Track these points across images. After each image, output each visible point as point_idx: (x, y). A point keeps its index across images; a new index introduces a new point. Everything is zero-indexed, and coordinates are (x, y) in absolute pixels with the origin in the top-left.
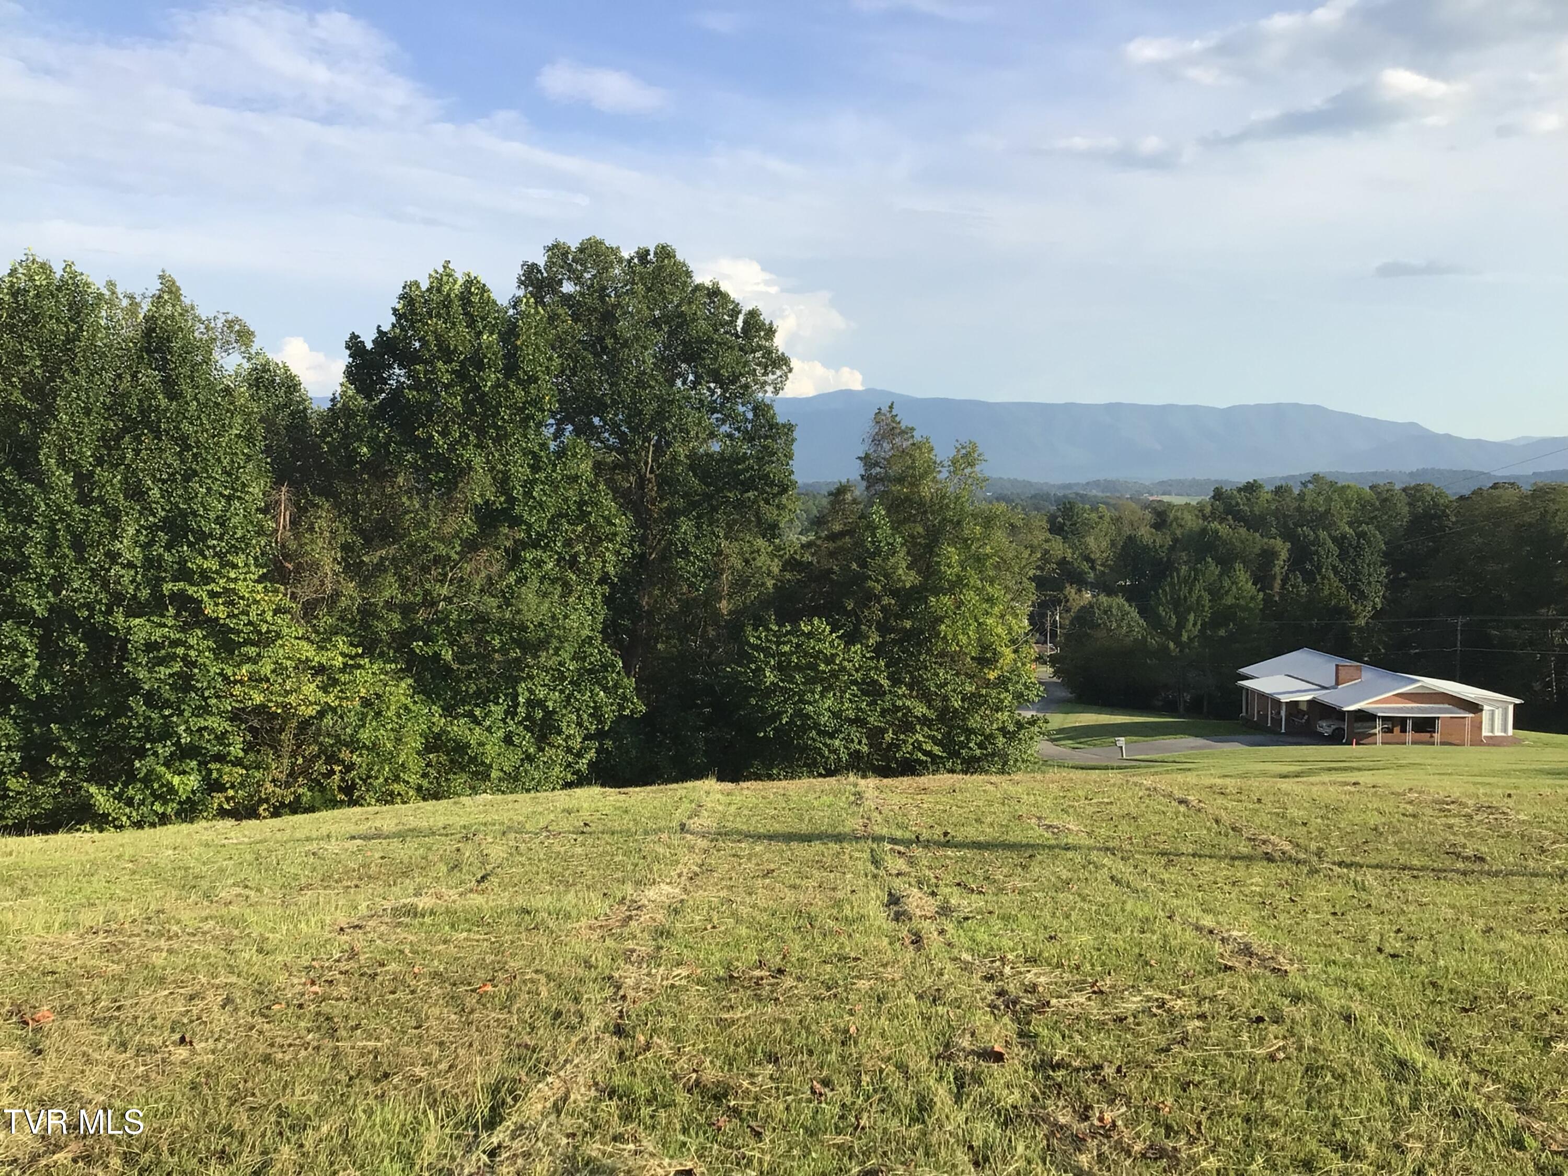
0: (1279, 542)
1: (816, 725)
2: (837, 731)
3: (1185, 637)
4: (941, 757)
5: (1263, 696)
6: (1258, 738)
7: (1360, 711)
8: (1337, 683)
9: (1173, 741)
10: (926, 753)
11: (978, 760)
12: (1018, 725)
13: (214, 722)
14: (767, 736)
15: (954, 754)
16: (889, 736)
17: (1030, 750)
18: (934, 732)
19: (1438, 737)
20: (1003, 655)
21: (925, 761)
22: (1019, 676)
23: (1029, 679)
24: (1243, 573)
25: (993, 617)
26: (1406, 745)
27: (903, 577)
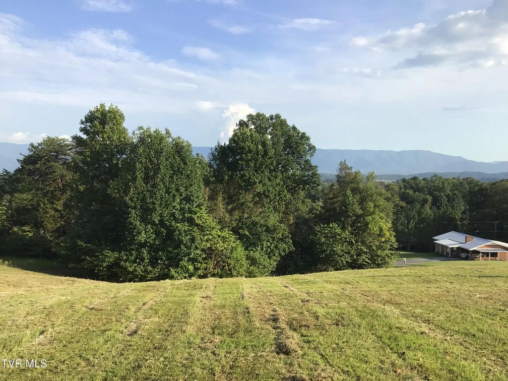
0: (428, 196)
1: (337, 253)
2: (343, 255)
3: (410, 227)
4: (370, 263)
5: (443, 246)
6: (443, 258)
7: (474, 250)
8: (466, 242)
9: (417, 259)
10: (366, 262)
11: (381, 264)
12: (392, 254)
13: (199, 252)
14: (323, 257)
15: (374, 263)
16: (355, 257)
17: (394, 261)
18: (367, 256)
19: (498, 258)
20: (386, 234)
21: (366, 265)
22: (391, 240)
23: (393, 241)
24: (427, 207)
25: (382, 223)
26: (490, 261)
27: (358, 211)
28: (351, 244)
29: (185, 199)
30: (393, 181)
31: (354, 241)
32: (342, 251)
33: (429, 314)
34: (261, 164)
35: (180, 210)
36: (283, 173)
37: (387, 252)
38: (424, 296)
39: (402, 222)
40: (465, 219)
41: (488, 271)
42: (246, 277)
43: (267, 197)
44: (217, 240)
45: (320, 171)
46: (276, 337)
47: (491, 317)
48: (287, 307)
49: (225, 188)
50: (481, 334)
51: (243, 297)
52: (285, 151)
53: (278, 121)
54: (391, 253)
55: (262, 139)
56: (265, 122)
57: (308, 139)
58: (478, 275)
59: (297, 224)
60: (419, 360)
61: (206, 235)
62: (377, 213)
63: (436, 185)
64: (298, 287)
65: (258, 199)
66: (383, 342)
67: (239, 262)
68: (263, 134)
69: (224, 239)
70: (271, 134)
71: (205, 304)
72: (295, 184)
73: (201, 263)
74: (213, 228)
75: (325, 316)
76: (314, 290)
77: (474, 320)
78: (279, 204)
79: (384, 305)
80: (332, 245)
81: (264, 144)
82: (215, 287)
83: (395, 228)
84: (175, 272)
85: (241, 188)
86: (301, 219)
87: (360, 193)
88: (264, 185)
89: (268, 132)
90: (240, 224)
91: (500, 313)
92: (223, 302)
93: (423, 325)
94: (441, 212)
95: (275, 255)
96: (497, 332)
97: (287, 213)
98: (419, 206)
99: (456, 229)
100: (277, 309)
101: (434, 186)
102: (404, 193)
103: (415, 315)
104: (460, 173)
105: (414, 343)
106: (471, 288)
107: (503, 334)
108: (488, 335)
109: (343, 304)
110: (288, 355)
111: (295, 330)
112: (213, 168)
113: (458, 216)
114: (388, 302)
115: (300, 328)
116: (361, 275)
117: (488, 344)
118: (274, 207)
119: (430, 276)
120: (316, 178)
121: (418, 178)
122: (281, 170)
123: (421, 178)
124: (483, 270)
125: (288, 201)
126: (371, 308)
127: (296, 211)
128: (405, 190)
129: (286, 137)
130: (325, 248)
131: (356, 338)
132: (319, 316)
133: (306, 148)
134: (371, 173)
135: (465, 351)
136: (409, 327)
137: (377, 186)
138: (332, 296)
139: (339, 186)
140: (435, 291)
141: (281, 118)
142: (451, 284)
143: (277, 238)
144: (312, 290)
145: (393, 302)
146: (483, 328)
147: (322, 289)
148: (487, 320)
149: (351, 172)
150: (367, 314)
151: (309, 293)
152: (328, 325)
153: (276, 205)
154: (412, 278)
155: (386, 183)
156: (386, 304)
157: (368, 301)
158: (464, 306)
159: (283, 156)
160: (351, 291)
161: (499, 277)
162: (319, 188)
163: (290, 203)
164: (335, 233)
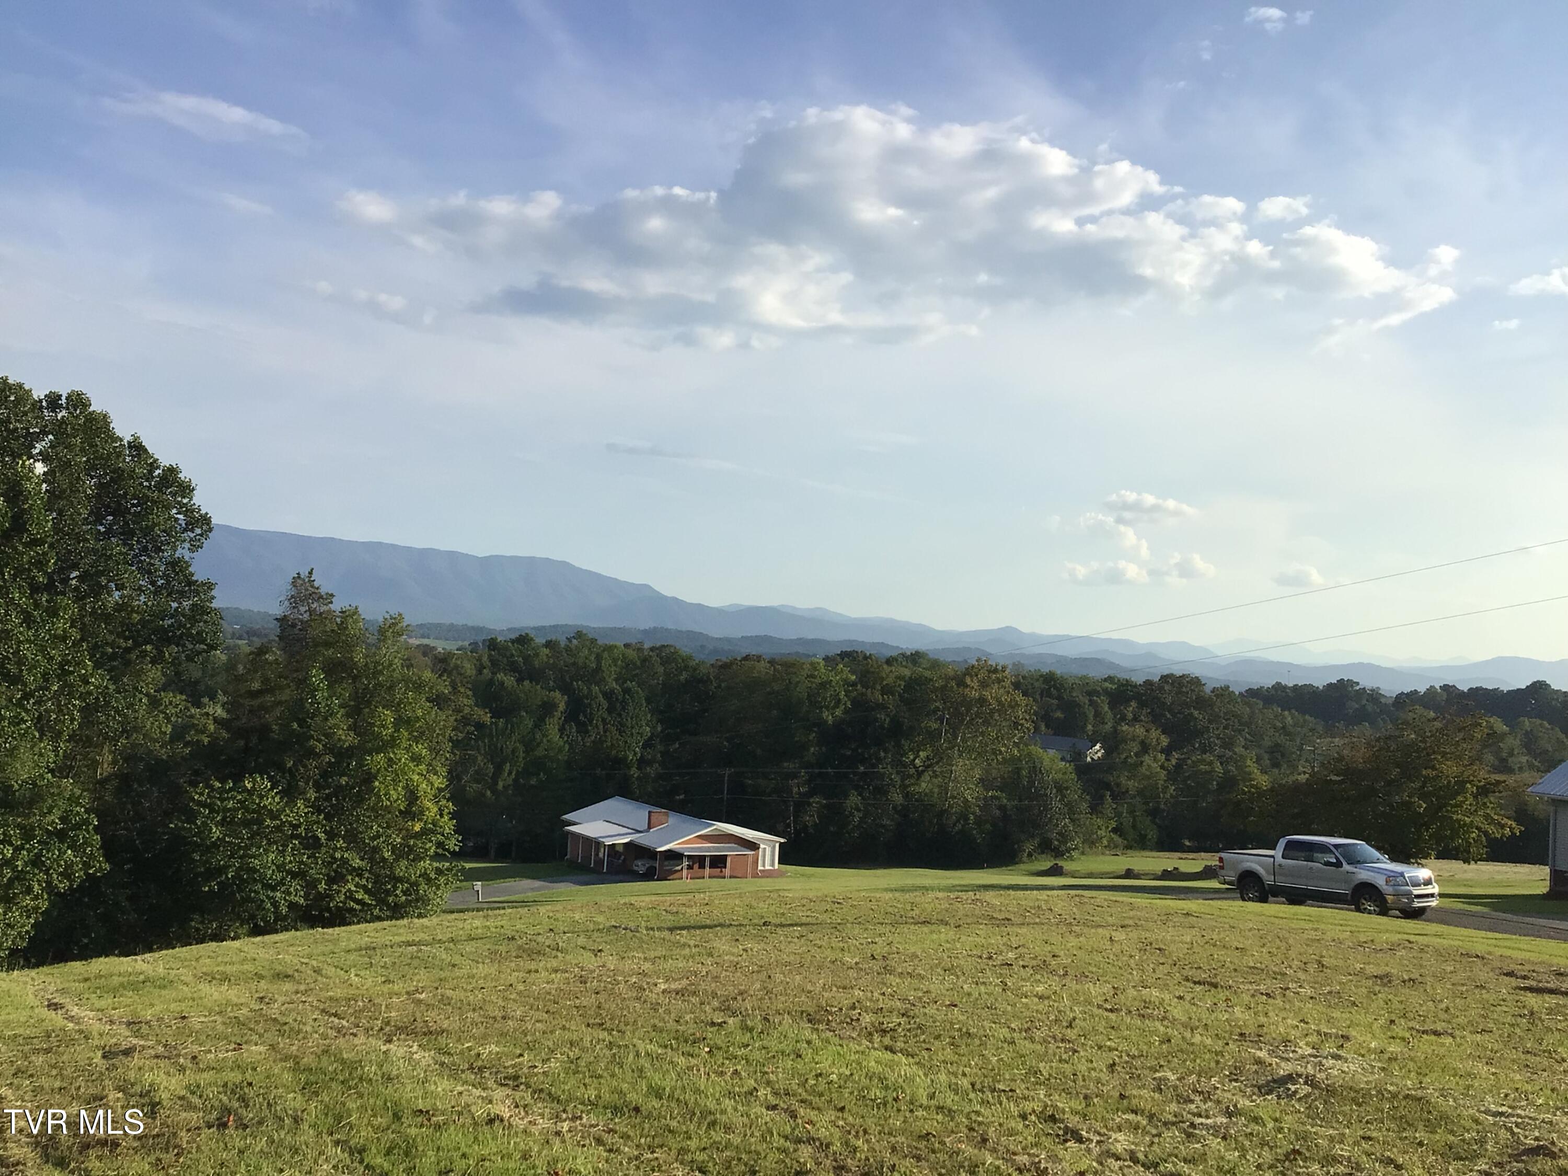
0: (557, 694)
1: (263, 877)
2: (282, 882)
3: (501, 784)
4: (371, 904)
5: (587, 840)
7: (669, 851)
8: (650, 827)
9: (513, 884)
10: (358, 901)
11: (404, 905)
12: (439, 872)
14: (211, 891)
15: (382, 902)
16: (322, 887)
17: (445, 895)
18: (364, 882)
19: (727, 871)
20: (428, 809)
21: (355, 910)
22: (441, 827)
23: (447, 830)
24: (552, 728)
25: (418, 774)
26: (707, 880)
27: (343, 737)
28: (312, 844)
30: (460, 643)
31: (322, 836)
32: (280, 868)
33: (521, 1055)
36: (83, 598)
37: (426, 864)
38: (514, 1000)
39: (477, 772)
40: (649, 763)
41: (695, 910)
45: (220, 600)
47: (688, 1049)
48: (45, 1082)
50: (656, 1103)
52: (99, 520)
53: (77, 417)
54: (437, 868)
56: (25, 414)
57: (186, 489)
58: (669, 924)
59: (124, 781)
62: (405, 744)
63: (580, 662)
64: (102, 1003)
68: (16, 456)
70: (45, 457)
72: (126, 639)
75: (182, 1098)
76: (157, 1008)
77: (642, 1061)
78: (59, 706)
80: (246, 848)
83: (456, 791)
86: (142, 759)
87: (355, 678)
89: (35, 451)
91: (710, 1032)
93: (499, 1093)
94: (589, 741)
95: (29, 890)
96: (697, 1091)
97: (89, 739)
98: (529, 722)
99: (625, 792)
100: (3, 1091)
101: (574, 664)
102: (491, 682)
103: (480, 1063)
104: (645, 632)
105: (464, 1156)
106: (647, 966)
107: (713, 1095)
108: (673, 1104)
109: (255, 1051)
113: (634, 752)
114: (401, 1029)
115: (81, 1153)
116: (331, 947)
117: (670, 1131)
118: (40, 718)
119: (539, 934)
120: (205, 622)
121: (532, 639)
122: (77, 589)
123: (540, 640)
124: (683, 909)
125: (97, 699)
126: (345, 1056)
127: (125, 735)
128: (494, 673)
129: (106, 474)
130: (219, 859)
131: (279, 1165)
132: (159, 1103)
133: (177, 520)
134: (395, 619)
135: (607, 1161)
136: (453, 1107)
137: (408, 659)
138: (220, 1028)
139: (285, 653)
140: (548, 983)
141: (91, 409)
142: (596, 955)
143: (40, 829)
144: (150, 1012)
145: (418, 1029)
146: (664, 1084)
147: (191, 1003)
148: (675, 1059)
149: (329, 611)
150: (327, 1078)
151: (141, 1022)
152: (189, 1130)
153: (45, 710)
154: (488, 947)
155: (440, 649)
156: (395, 1038)
157: (339, 1032)
158: (620, 1022)
159: (87, 540)
160: (286, 1005)
161: (721, 925)
162: (214, 655)
163: (101, 707)
164: (260, 809)
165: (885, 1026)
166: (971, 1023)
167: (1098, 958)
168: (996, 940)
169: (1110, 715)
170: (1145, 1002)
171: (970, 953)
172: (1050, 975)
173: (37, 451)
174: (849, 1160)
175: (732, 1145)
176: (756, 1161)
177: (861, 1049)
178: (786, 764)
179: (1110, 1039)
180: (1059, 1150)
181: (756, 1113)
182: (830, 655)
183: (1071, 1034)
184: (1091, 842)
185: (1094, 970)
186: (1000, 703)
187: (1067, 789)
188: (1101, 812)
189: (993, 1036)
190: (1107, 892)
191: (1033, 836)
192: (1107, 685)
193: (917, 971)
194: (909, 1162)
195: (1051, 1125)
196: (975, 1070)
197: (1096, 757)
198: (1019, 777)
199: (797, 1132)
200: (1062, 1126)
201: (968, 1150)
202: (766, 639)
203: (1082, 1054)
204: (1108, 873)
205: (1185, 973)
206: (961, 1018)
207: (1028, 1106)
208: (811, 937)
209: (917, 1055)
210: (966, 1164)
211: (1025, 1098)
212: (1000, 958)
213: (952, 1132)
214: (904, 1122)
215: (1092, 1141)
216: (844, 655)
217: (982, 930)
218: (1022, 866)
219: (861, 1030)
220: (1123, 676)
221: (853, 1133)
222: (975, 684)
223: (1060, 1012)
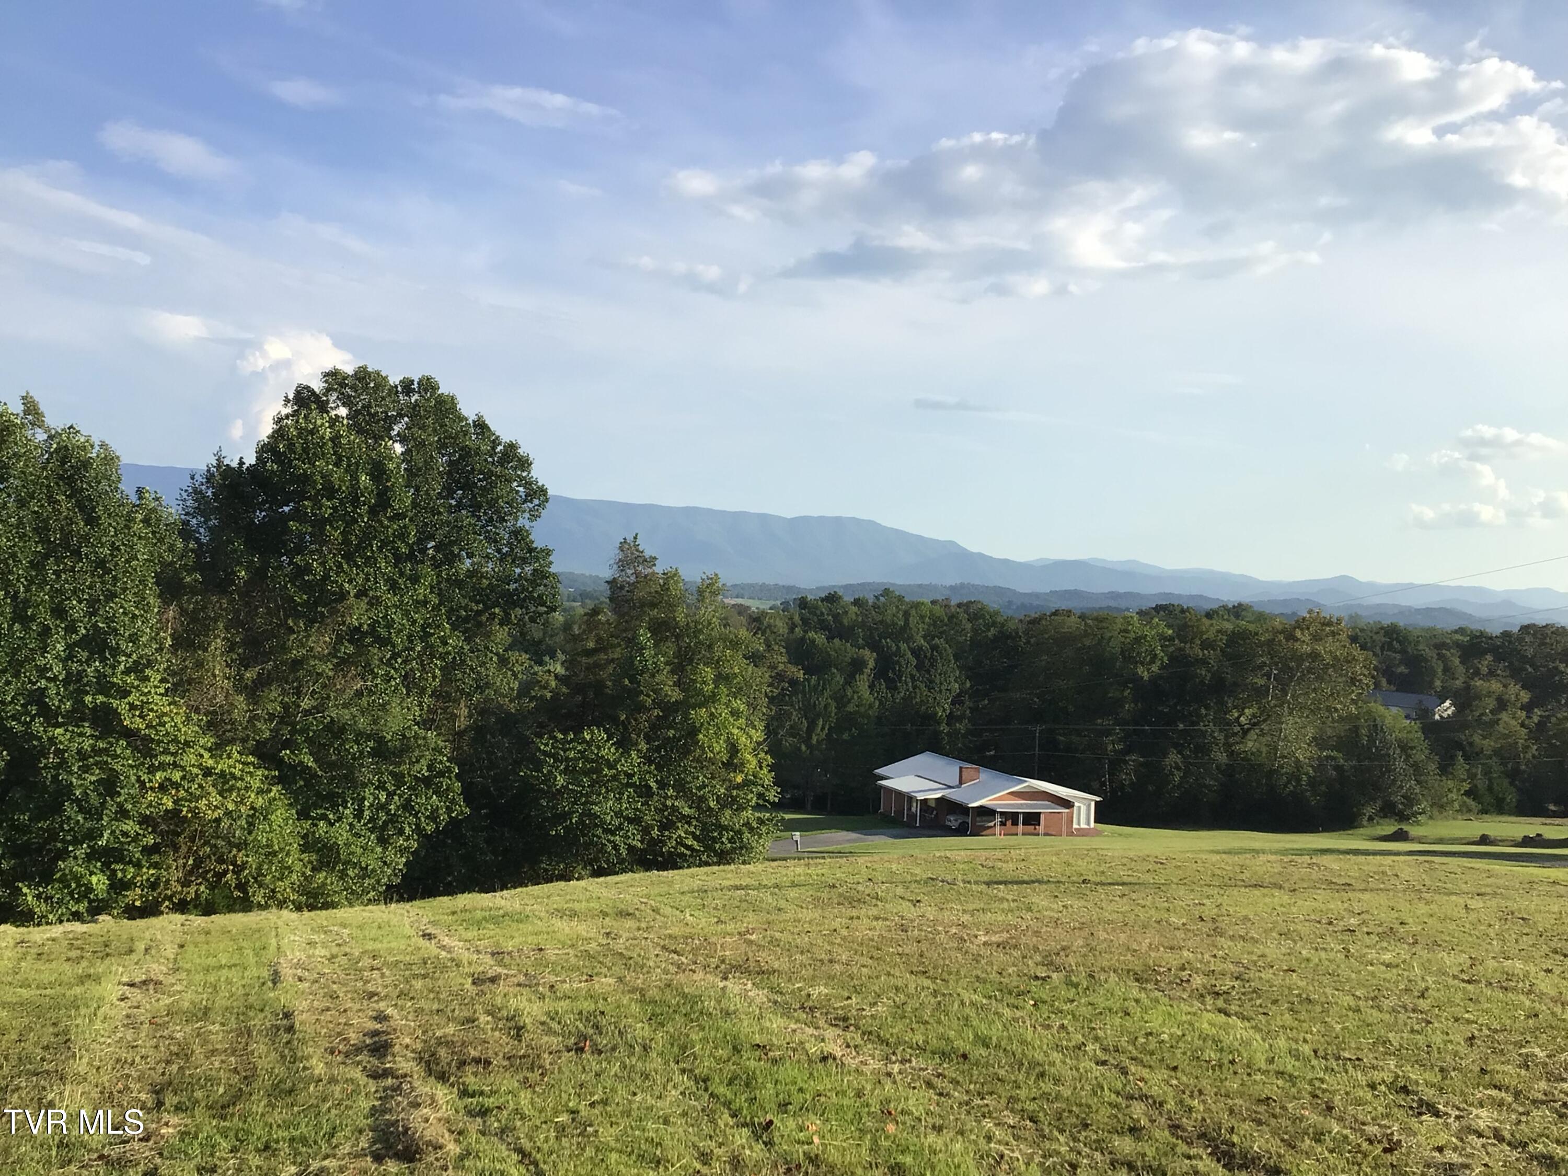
0: (866, 652)
1: (603, 822)
2: (620, 828)
3: (814, 741)
4: (700, 851)
5: (899, 794)
6: (895, 831)
7: (981, 807)
8: (961, 783)
9: (830, 835)
10: (688, 847)
11: (728, 853)
12: (761, 822)
13: (130, 826)
14: (558, 835)
15: (709, 848)
16: (655, 832)
17: (766, 844)
18: (693, 829)
19: (1041, 829)
20: (748, 761)
21: (686, 855)
22: (761, 779)
23: (767, 782)
24: (863, 683)
25: (738, 728)
26: (1020, 836)
27: (670, 693)
28: (645, 792)
29: (84, 643)
30: (772, 603)
31: (654, 785)
32: (619, 814)
33: (849, 998)
34: (367, 536)
35: (66, 682)
36: (439, 566)
37: (748, 814)
38: (839, 945)
39: (791, 727)
40: (960, 719)
41: (1011, 866)
42: (299, 908)
43: (384, 642)
44: (200, 786)
45: (557, 566)
46: (377, 1103)
47: (1012, 1000)
48: (422, 1004)
49: (238, 611)
50: (983, 1052)
51: (276, 978)
52: (451, 495)
53: (428, 400)
54: (759, 818)
55: (373, 454)
56: (383, 398)
57: (525, 463)
58: (986, 879)
59: (479, 732)
60: (811, 1143)
61: (162, 767)
62: (724, 700)
63: (888, 619)
64: (469, 935)
65: (351, 649)
66: (711, 1095)
67: (275, 860)
68: (377, 438)
69: (225, 783)
70: (403, 439)
71: (138, 1007)
72: (477, 603)
73: (138, 865)
74: (187, 744)
75: (543, 1023)
76: (517, 941)
77: (967, 1010)
78: (422, 665)
79: (726, 979)
80: (587, 795)
81: (378, 471)
82: (182, 946)
83: (773, 744)
84: (38, 897)
85: (292, 610)
86: (493, 712)
87: (678, 637)
88: (374, 602)
89: (394, 433)
90: (286, 732)
91: (1034, 986)
92: (204, 999)
93: (830, 1033)
94: (899, 697)
95: (401, 832)
96: (1023, 1042)
97: (448, 694)
98: (839, 679)
99: (936, 748)
100: (389, 1011)
101: (881, 622)
102: (803, 639)
103: (811, 1004)
104: (952, 588)
105: (801, 1090)
106: (966, 918)
107: (1041, 1047)
108: (1001, 1054)
109: (605, 983)
110: (411, 1160)
111: (442, 1077)
112: (197, 540)
113: (943, 708)
114: (737, 967)
115: (458, 1068)
116: (666, 889)
117: (999, 1080)
118: (406, 677)
119: (859, 883)
120: (545, 586)
121: (840, 597)
122: (434, 557)
123: (848, 598)
124: (999, 864)
125: (454, 658)
126: (686, 990)
127: (479, 691)
128: (806, 632)
129: (455, 452)
130: (565, 806)
131: (632, 1088)
132: (523, 1027)
133: (517, 492)
134: (711, 579)
135: (938, 1104)
136: (788, 1044)
137: (726, 618)
138: (573, 960)
139: (616, 613)
140: (870, 930)
141: (440, 392)
142: (915, 905)
143: (410, 776)
144: (510, 944)
145: (751, 968)
146: (990, 1033)
147: (545, 936)
148: (1000, 1010)
149: (654, 574)
150: (671, 1010)
151: (502, 953)
152: (551, 1053)
153: (411, 670)
154: (811, 893)
155: (754, 609)
156: (730, 976)
157: (679, 968)
158: (943, 971)
159: (441, 513)
160: (630, 941)
161: (1039, 882)
162: (553, 617)
163: (458, 665)
164: (599, 759)
165: (1218, 988)
166: (1311, 988)
167: (1452, 926)
168: (1336, 906)
169: (1461, 669)
170: (1508, 975)
171: (1307, 918)
172: (1398, 944)
173: (395, 433)
174: (1184, 1120)
175: (1062, 1097)
176: (1087, 1115)
177: (1193, 1010)
178: (1099, 721)
179: (1468, 1012)
180: (1413, 1122)
181: (1084, 1067)
182: (1144, 609)
183: (1423, 1004)
184: (1440, 806)
185: (1448, 939)
186: (1335, 658)
187: (1412, 748)
188: (1452, 773)
189: (1336, 1003)
190: (1460, 859)
191: (1374, 800)
192: (1458, 637)
193: (1250, 935)
194: (1247, 1126)
195: (1403, 1096)
196: (1316, 1037)
197: (1445, 715)
198: (1357, 736)
199: (1128, 1088)
200: (1416, 1098)
201: (1313, 1118)
202: (1076, 594)
203: (1436, 1025)
204: (1461, 839)
205: (1553, 944)
206: (1300, 983)
207: (1377, 1076)
208: (1134, 896)
209: (1252, 1019)
210: (1311, 1130)
211: (1374, 1068)
212: (1342, 923)
213: (1294, 1098)
214: (1242, 1085)
215: (1450, 1115)
216: (1158, 609)
217: (1321, 895)
218: (1361, 831)
219: (1192, 991)
220: (1475, 627)
221: (1188, 1093)
222: (1307, 638)
223: (1410, 981)
